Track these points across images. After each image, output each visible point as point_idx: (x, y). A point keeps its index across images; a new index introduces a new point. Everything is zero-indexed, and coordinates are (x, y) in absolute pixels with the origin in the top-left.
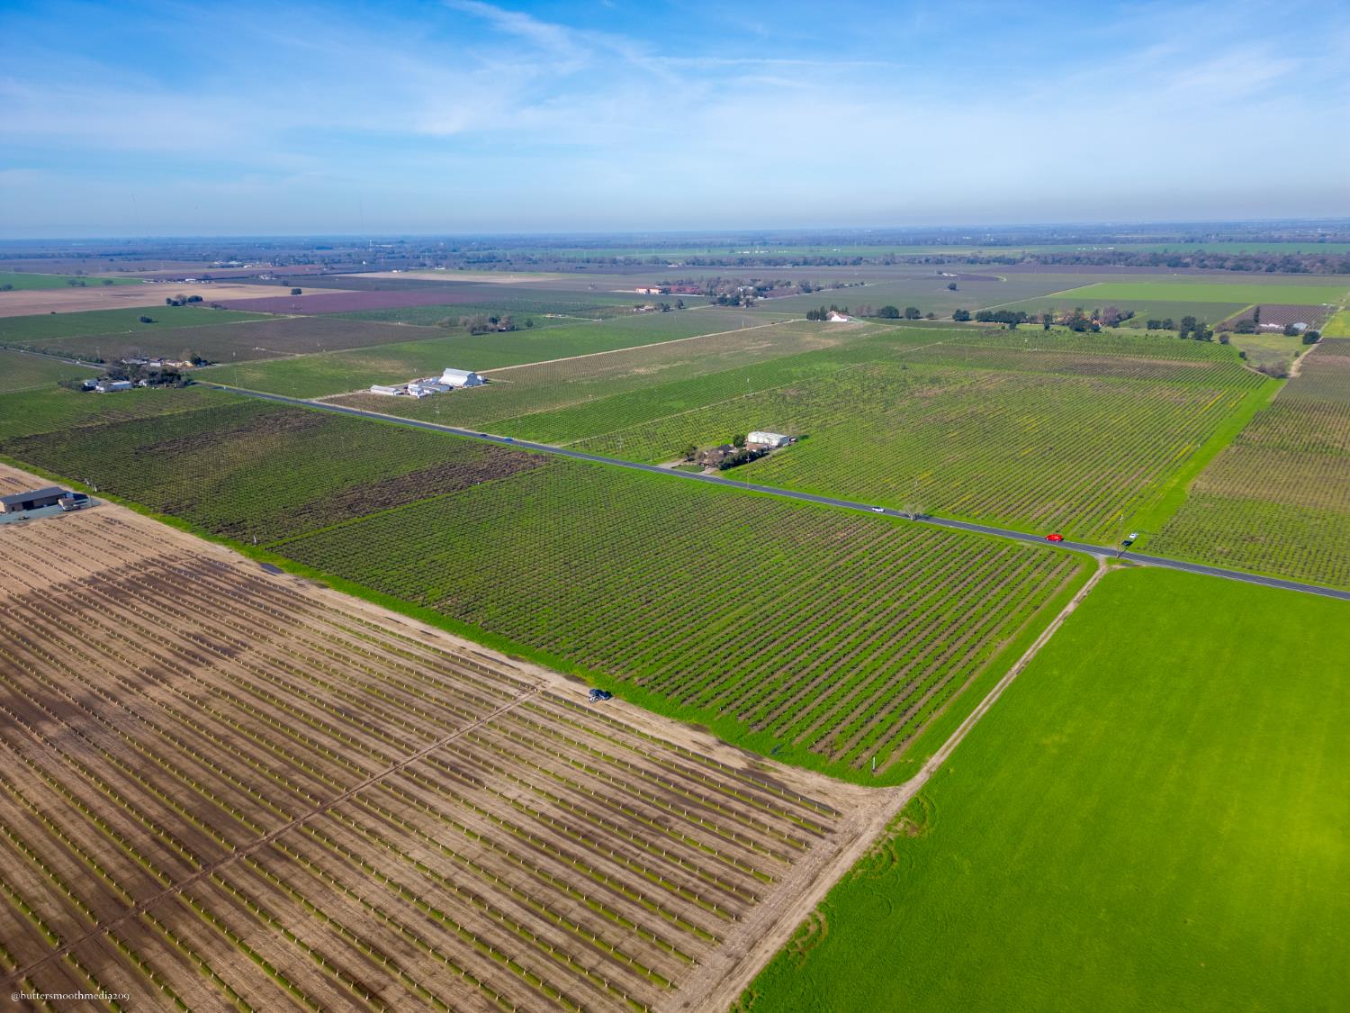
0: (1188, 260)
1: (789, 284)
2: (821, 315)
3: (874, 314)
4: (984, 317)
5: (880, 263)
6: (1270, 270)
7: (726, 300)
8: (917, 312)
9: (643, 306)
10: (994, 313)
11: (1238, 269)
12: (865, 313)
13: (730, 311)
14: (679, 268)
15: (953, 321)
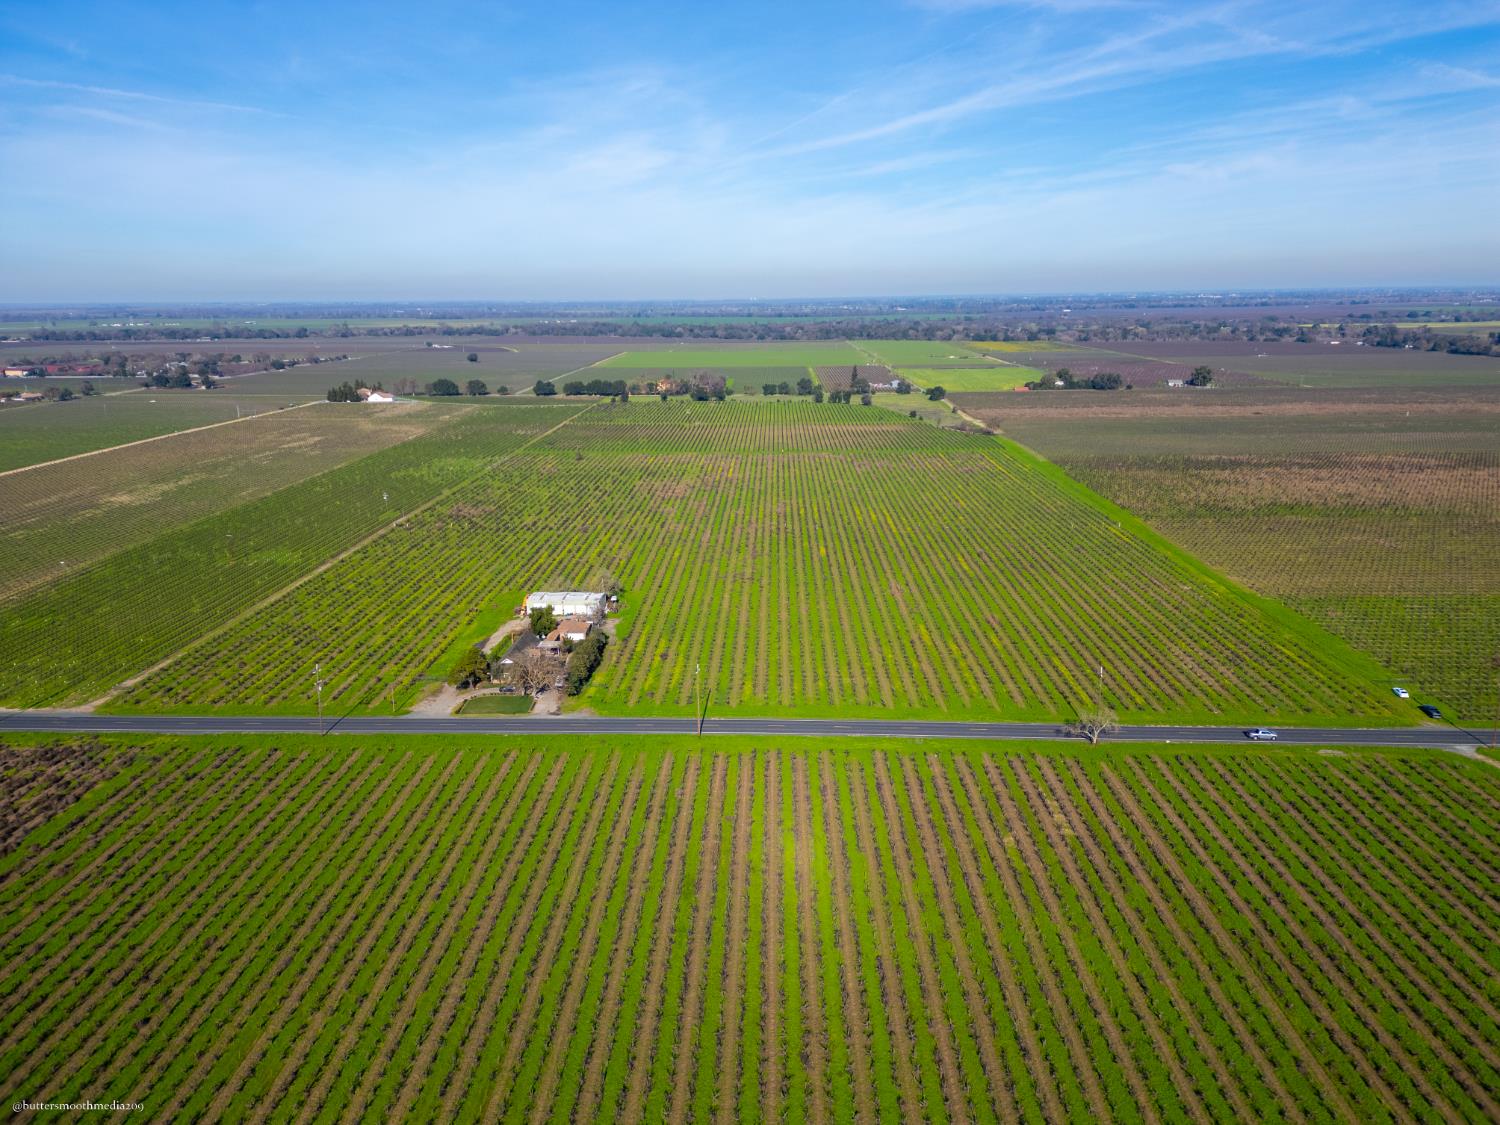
0: (679, 329)
1: (238, 358)
2: (347, 394)
3: (421, 389)
4: (575, 389)
5: (335, 335)
6: (761, 338)
7: (167, 381)
8: (483, 386)
9: (17, 394)
10: (585, 384)
11: (733, 337)
12: (408, 390)
13: (176, 397)
14: (22, 344)
15: (534, 395)
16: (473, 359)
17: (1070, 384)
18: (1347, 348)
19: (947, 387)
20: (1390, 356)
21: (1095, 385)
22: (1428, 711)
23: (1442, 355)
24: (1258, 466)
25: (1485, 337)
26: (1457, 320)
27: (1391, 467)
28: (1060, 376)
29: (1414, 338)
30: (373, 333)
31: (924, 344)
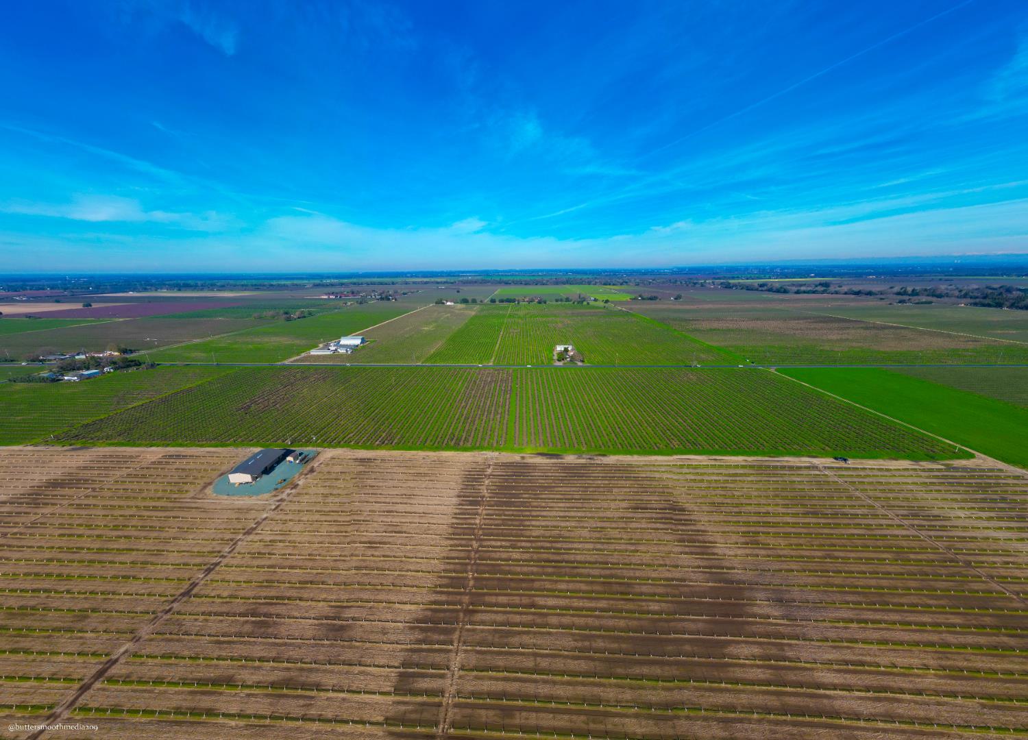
10: (505, 299)
15: (489, 303)
16: (458, 292)
17: (643, 299)
18: (715, 289)
19: (610, 299)
20: (728, 291)
21: (651, 299)
22: (753, 363)
23: (744, 291)
24: (703, 321)
25: (756, 285)
26: (747, 279)
27: (736, 321)
28: (640, 296)
29: (735, 285)
30: (414, 283)
31: (587, 286)
